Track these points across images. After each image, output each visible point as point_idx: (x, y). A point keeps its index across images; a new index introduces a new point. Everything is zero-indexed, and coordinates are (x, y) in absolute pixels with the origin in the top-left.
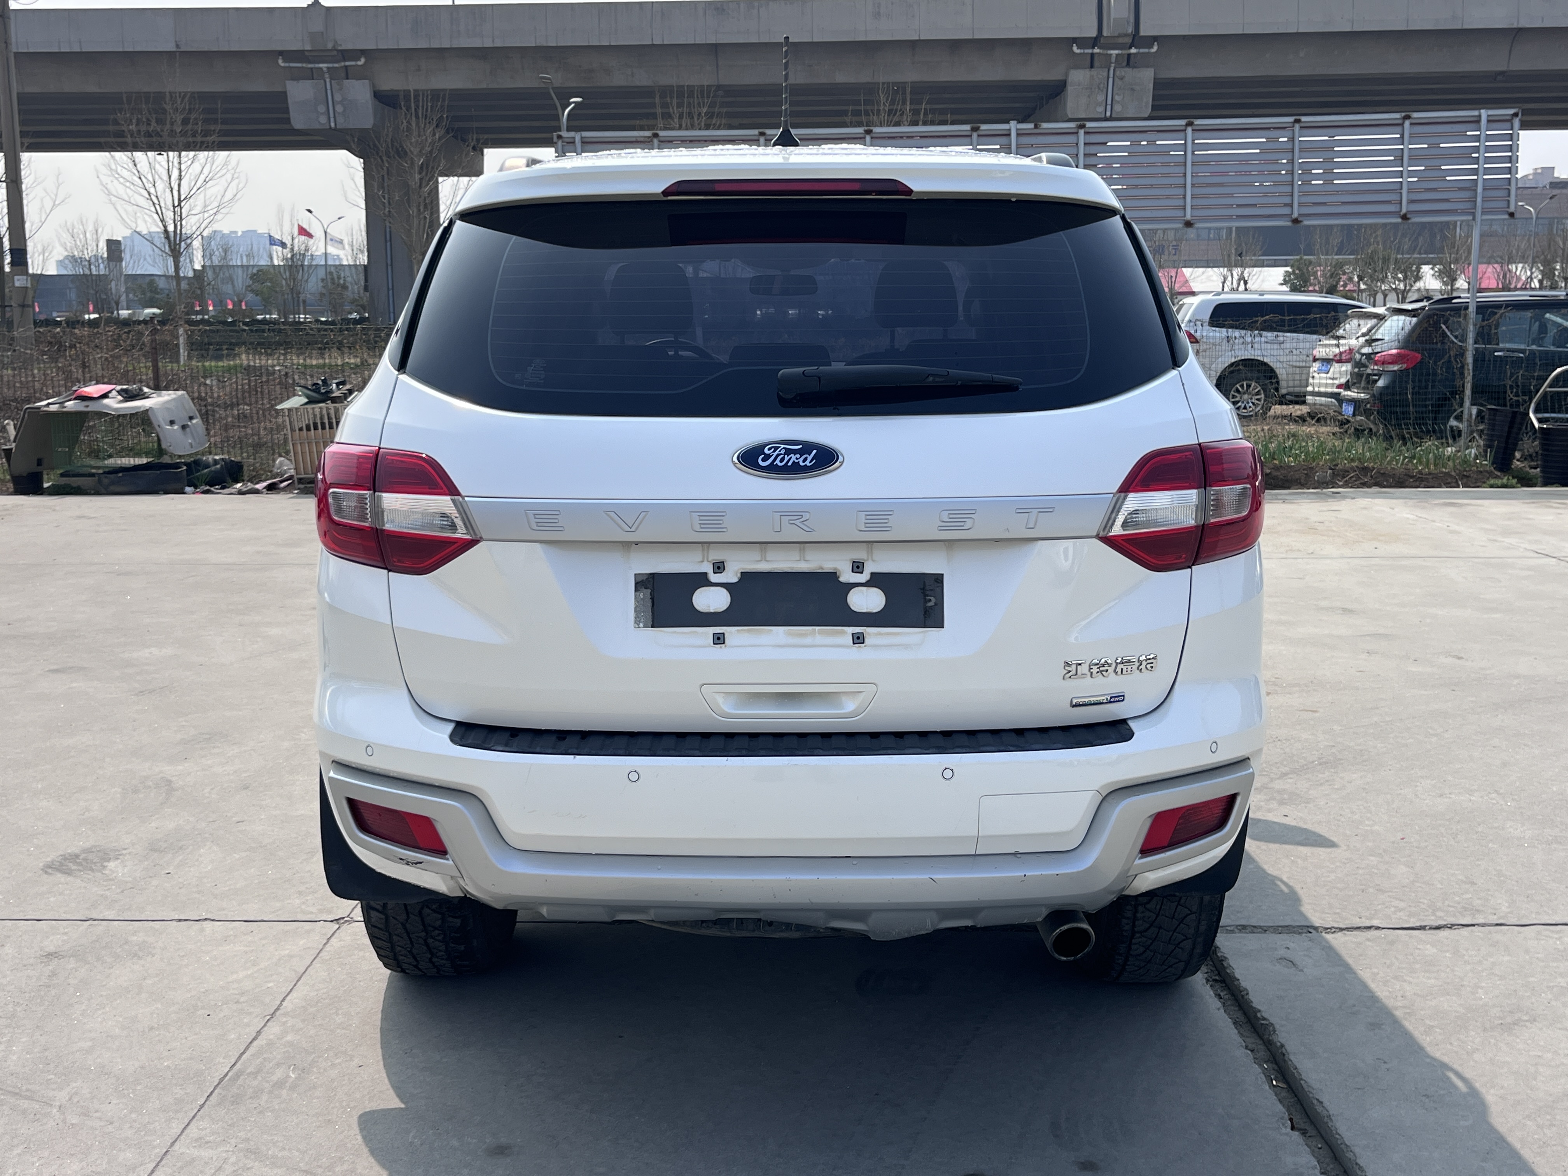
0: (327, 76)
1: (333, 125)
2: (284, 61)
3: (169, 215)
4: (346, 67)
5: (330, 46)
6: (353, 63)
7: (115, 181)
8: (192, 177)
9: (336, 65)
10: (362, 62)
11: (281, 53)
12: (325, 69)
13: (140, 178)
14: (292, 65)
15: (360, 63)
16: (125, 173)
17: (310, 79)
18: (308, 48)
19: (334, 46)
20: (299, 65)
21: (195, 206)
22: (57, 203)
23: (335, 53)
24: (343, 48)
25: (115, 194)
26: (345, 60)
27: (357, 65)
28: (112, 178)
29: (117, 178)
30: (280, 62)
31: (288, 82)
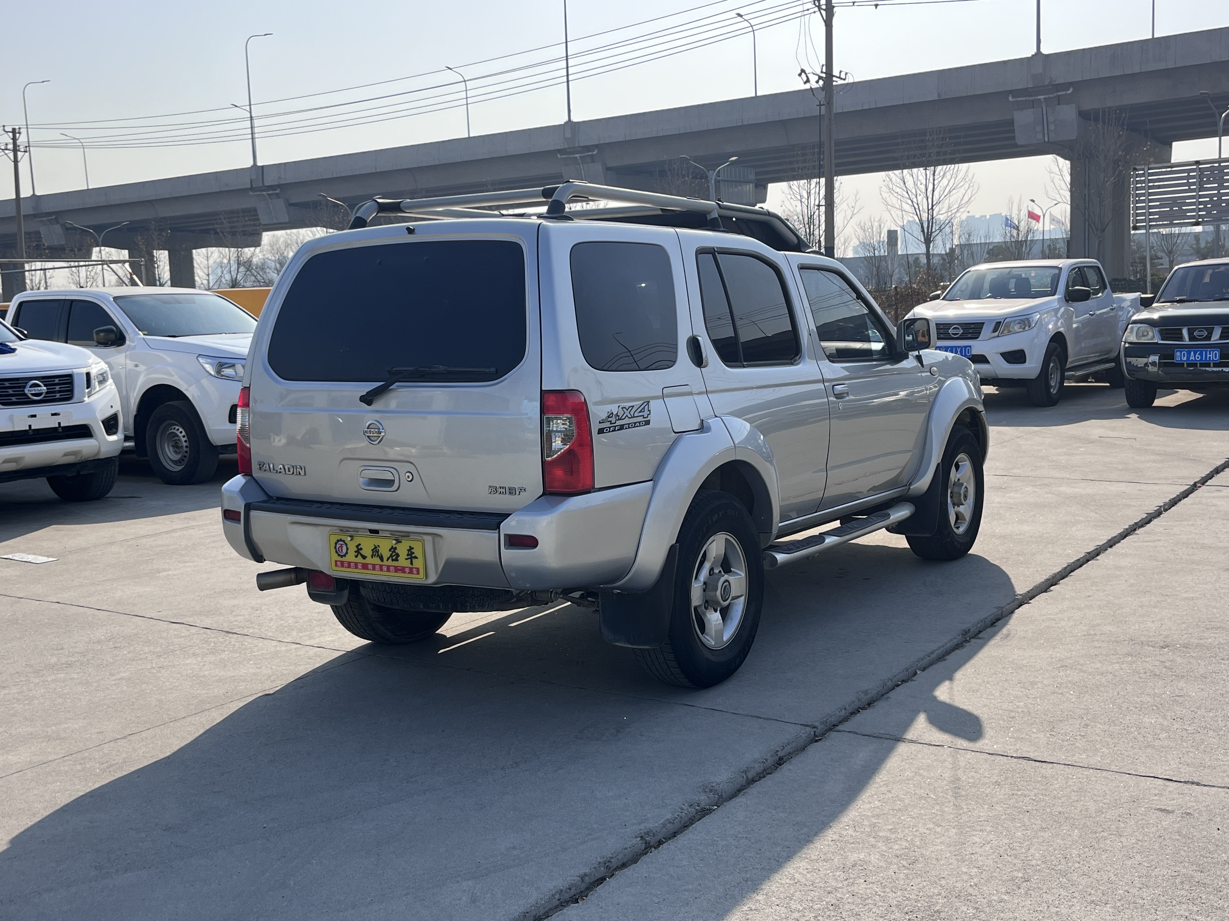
0: (1044, 104)
1: (1046, 139)
2: (1013, 97)
3: (925, 216)
4: (1058, 96)
5: (1047, 83)
6: (1064, 93)
7: (892, 196)
8: (942, 189)
9: (1051, 96)
10: (1071, 90)
11: (1011, 92)
12: (1042, 100)
13: (907, 192)
14: (1018, 99)
15: (1069, 92)
16: (898, 190)
17: (1030, 108)
18: (1030, 86)
19: (1050, 82)
20: (1024, 99)
21: (943, 208)
22: (854, 213)
23: (1050, 87)
24: (1057, 82)
25: (890, 203)
26: (1058, 92)
27: (1066, 94)
28: (889, 194)
29: (892, 194)
30: (1010, 99)
31: (1015, 112)
